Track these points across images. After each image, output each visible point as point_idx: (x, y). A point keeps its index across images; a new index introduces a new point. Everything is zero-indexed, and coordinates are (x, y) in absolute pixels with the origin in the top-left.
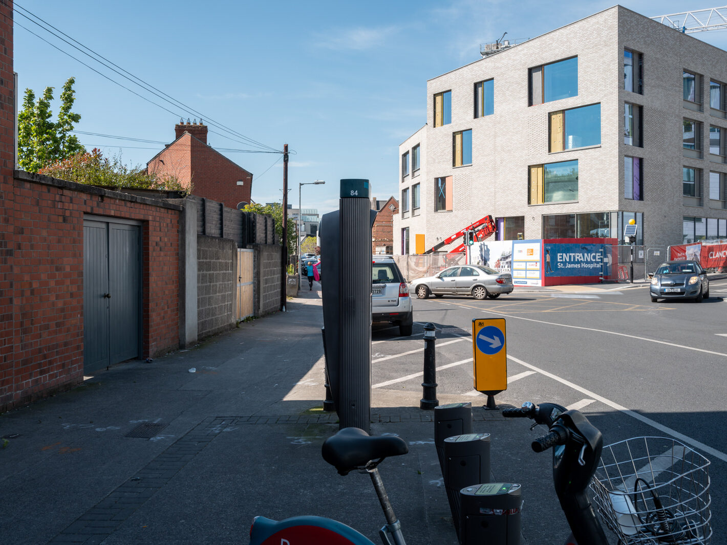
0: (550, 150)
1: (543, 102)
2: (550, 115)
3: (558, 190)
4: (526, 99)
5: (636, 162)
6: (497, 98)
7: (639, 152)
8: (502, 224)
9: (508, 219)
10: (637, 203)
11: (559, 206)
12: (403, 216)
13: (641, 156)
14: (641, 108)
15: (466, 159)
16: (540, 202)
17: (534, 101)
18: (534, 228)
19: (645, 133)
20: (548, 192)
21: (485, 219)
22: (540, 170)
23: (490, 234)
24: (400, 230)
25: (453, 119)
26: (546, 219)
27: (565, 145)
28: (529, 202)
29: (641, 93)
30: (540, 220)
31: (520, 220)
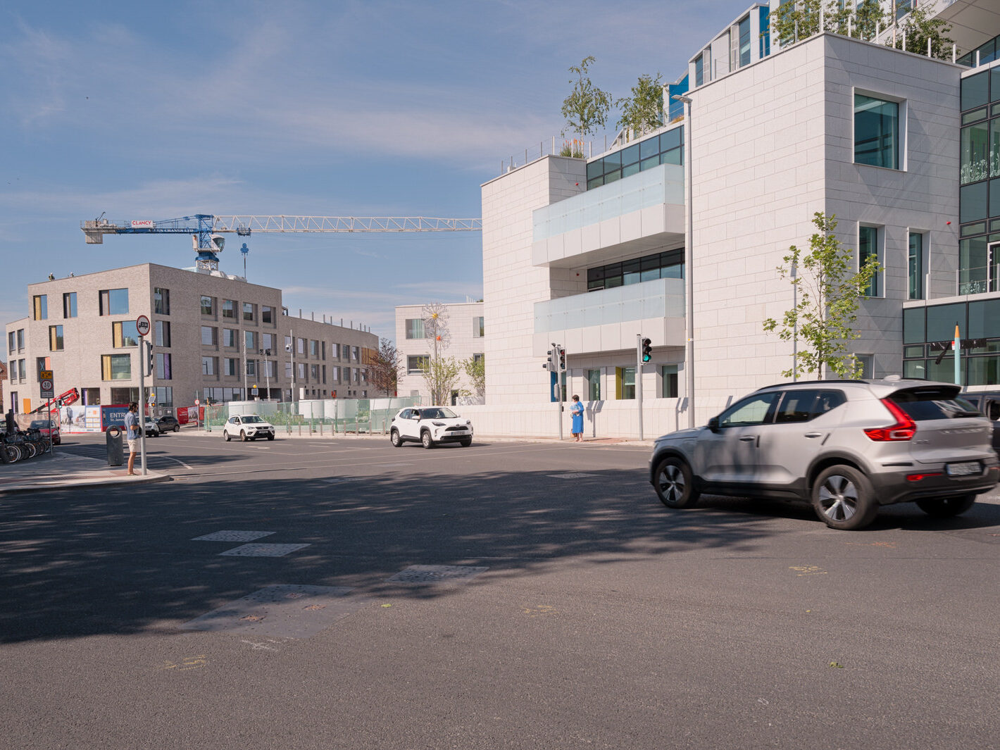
0: (114, 346)
1: (109, 314)
2: (113, 323)
3: (120, 371)
4: (98, 311)
5: (167, 356)
6: (79, 307)
7: (168, 350)
8: (86, 393)
9: (91, 390)
10: (168, 381)
11: (120, 382)
12: (12, 383)
13: (169, 353)
14: (169, 323)
15: (60, 345)
16: (110, 379)
17: (103, 312)
18: (106, 399)
19: (171, 338)
20: (115, 373)
21: (72, 390)
22: (109, 358)
23: (76, 400)
24: (10, 394)
25: (48, 317)
26: (113, 390)
27: (123, 344)
28: (103, 379)
29: (169, 314)
30: (109, 391)
31: (97, 390)
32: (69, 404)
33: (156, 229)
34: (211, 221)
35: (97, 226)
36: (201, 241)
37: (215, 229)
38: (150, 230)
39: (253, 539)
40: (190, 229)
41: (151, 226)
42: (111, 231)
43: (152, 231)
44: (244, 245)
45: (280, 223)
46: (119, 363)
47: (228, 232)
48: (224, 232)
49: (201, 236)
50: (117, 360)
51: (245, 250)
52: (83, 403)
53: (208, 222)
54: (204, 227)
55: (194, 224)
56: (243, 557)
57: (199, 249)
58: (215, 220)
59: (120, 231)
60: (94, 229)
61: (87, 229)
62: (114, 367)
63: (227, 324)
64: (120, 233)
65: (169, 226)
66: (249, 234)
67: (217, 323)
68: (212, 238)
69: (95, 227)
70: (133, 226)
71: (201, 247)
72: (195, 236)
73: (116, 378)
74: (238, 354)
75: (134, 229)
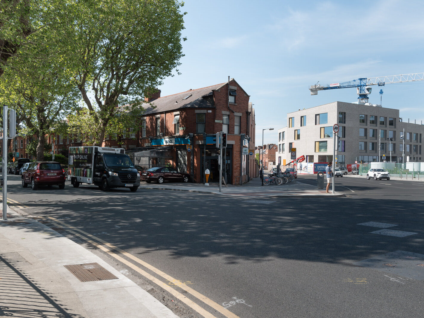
0: (320, 138)
1: (319, 124)
2: (321, 128)
3: (323, 148)
4: (315, 123)
5: (343, 142)
6: (307, 122)
8: (308, 157)
9: (310, 156)
10: (343, 153)
11: (323, 153)
12: (282, 153)
13: (344, 140)
14: (345, 127)
15: (299, 137)
16: (318, 152)
17: (317, 123)
18: (316, 160)
19: (346, 134)
20: (320, 149)
21: (302, 156)
22: (318, 143)
23: (304, 160)
24: (278, 157)
25: (295, 126)
26: (319, 156)
27: (325, 137)
28: (315, 152)
29: (345, 123)
30: (318, 157)
31: (313, 156)
32: (301, 162)
33: (341, 87)
34: (366, 81)
35: (315, 87)
36: (361, 90)
37: (367, 84)
38: (338, 87)
39: (387, 227)
40: (356, 85)
41: (338, 85)
42: (321, 89)
43: (339, 87)
44: (381, 90)
45: (400, 78)
46: (323, 145)
47: (374, 85)
48: (372, 85)
49: (361, 88)
50: (322, 144)
51: (381, 92)
52: (307, 162)
53: (364, 81)
54: (362, 84)
55: (358, 83)
56: (382, 235)
57: (360, 94)
58: (367, 80)
59: (325, 89)
60: (314, 89)
61: (311, 89)
62: (320, 146)
63: (372, 127)
64: (325, 90)
65: (346, 85)
66: (384, 85)
67: (367, 126)
68: (366, 88)
69: (314, 88)
70: (331, 86)
71: (361, 93)
72: (358, 88)
73: (321, 151)
74: (376, 140)
75: (331, 87)
